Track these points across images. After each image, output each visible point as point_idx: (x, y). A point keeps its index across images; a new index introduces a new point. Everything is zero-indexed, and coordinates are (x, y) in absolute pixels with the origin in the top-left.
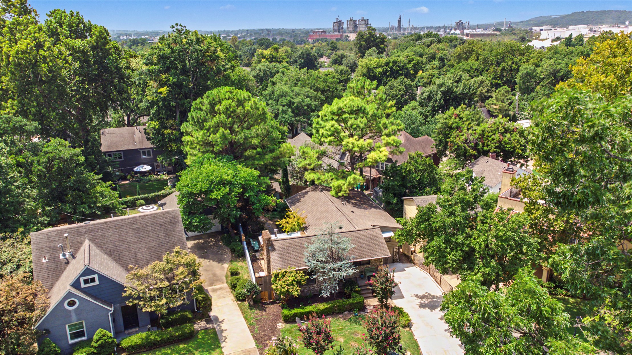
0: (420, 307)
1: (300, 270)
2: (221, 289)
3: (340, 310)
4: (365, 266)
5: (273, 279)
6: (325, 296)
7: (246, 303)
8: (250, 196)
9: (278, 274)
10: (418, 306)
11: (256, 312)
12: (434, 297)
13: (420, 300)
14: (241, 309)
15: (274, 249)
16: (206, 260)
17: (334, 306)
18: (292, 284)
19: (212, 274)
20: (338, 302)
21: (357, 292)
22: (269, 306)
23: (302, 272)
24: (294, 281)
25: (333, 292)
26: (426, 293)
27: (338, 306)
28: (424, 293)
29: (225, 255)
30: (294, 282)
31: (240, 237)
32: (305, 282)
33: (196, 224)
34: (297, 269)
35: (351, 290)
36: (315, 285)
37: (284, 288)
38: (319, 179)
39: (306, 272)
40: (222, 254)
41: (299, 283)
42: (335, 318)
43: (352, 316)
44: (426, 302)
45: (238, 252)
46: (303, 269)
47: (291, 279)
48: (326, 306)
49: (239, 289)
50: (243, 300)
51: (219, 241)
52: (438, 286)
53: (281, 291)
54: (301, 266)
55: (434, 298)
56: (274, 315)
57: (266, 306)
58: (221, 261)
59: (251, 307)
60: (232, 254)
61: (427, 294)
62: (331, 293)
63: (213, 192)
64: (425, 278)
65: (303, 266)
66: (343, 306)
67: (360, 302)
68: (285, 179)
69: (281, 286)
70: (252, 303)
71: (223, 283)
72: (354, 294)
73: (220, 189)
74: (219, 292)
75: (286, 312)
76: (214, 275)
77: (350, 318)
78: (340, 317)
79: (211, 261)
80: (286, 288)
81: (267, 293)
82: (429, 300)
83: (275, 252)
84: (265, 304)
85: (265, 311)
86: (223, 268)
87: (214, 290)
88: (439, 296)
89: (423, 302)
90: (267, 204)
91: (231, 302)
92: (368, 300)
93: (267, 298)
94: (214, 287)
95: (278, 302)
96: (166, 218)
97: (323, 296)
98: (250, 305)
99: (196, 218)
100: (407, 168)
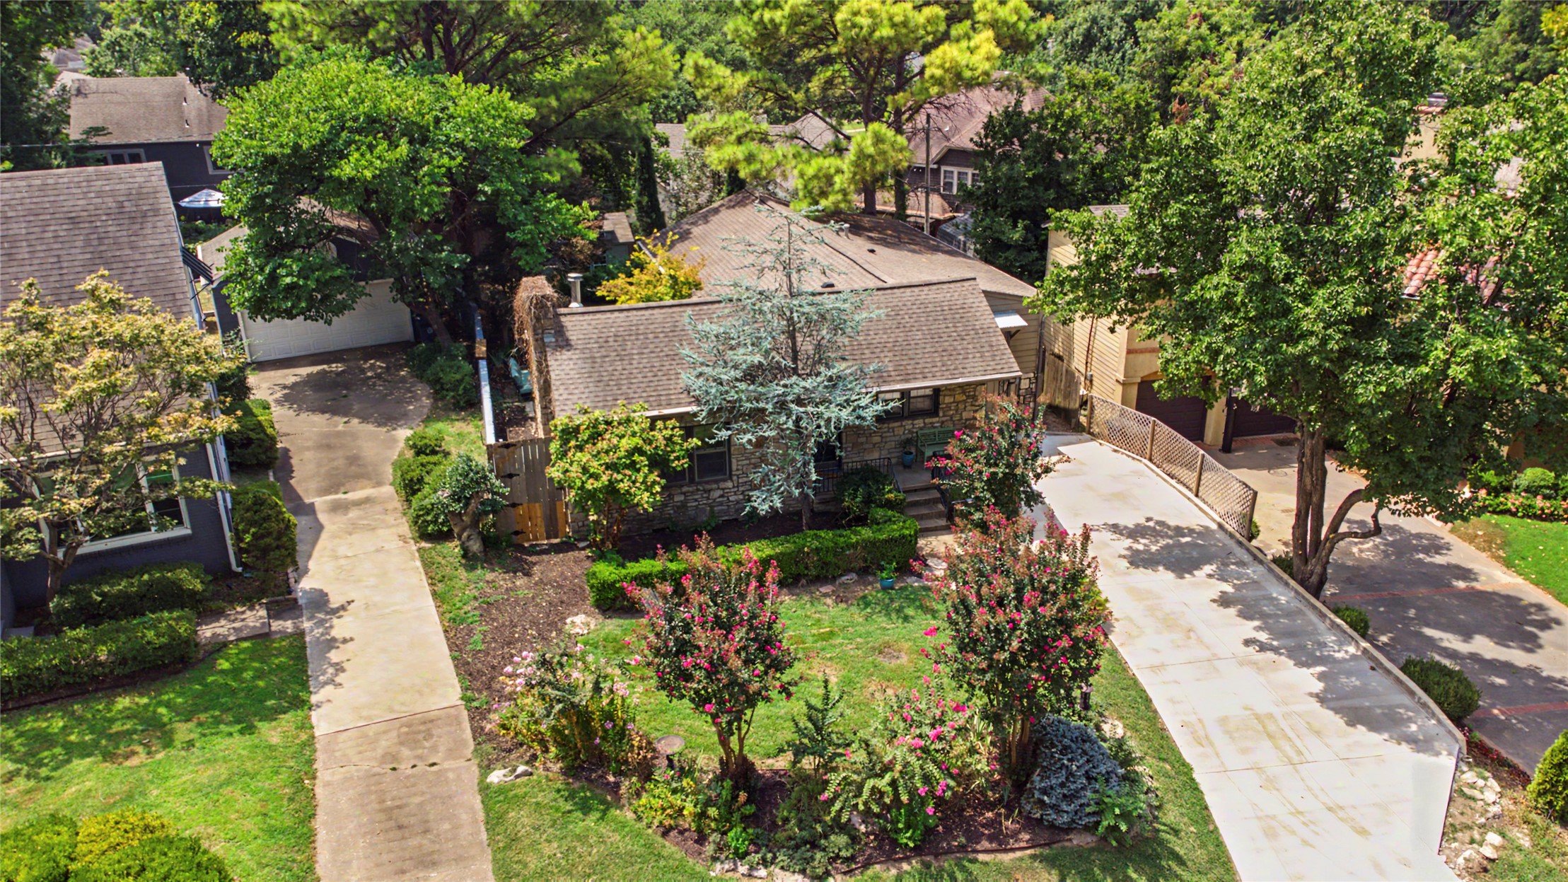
0: (1131, 563)
1: (665, 418)
2: (367, 500)
3: (825, 564)
4: (919, 423)
5: (554, 447)
6: (764, 508)
7: (452, 549)
8: (497, 193)
9: (577, 430)
10: (1125, 563)
11: (490, 576)
12: (1179, 531)
13: (1128, 542)
14: (428, 564)
15: (564, 343)
16: (336, 418)
17: (801, 550)
18: (633, 466)
19: (348, 458)
20: (817, 537)
21: (889, 505)
22: (545, 557)
23: (670, 423)
24: (638, 450)
25: (797, 492)
26: (1149, 519)
27: (817, 550)
28: (1142, 521)
29: (410, 403)
30: (636, 457)
31: (471, 349)
32: (685, 462)
33: (288, 280)
34: (655, 413)
35: (868, 501)
36: (730, 484)
37: (596, 477)
38: (750, 158)
39: (688, 425)
40: (400, 402)
41: (659, 462)
42: (806, 598)
43: (872, 591)
44: (1154, 548)
45: (455, 388)
46: (679, 417)
47: (626, 444)
48: (768, 552)
49: (427, 497)
50: (440, 537)
51: (401, 367)
52: (1192, 496)
53: (582, 488)
54: (669, 405)
55: (1184, 536)
56: (560, 586)
57: (530, 559)
58: (390, 419)
59: (469, 560)
60: (436, 400)
61: (1151, 524)
62: (787, 498)
63: (342, 156)
64: (1138, 474)
65: (679, 405)
66: (837, 551)
67: (904, 537)
68: (645, 199)
69: (585, 470)
70: (475, 546)
71: (379, 484)
72: (880, 513)
73: (371, 148)
74: (354, 513)
75: (606, 571)
76: (354, 460)
77: (864, 597)
78: (826, 595)
79: (355, 421)
80: (605, 479)
81: (538, 510)
82: (1163, 542)
83: (566, 354)
84: (533, 551)
85: (528, 574)
86: (394, 440)
87: (337, 508)
88: (1198, 529)
89: (1141, 547)
90: (568, 235)
91: (395, 544)
92: (932, 539)
93: (541, 530)
94: (340, 496)
95: (581, 545)
96: (99, 194)
97: (755, 509)
98: (466, 554)
99: (288, 261)
100: (1062, 113)
